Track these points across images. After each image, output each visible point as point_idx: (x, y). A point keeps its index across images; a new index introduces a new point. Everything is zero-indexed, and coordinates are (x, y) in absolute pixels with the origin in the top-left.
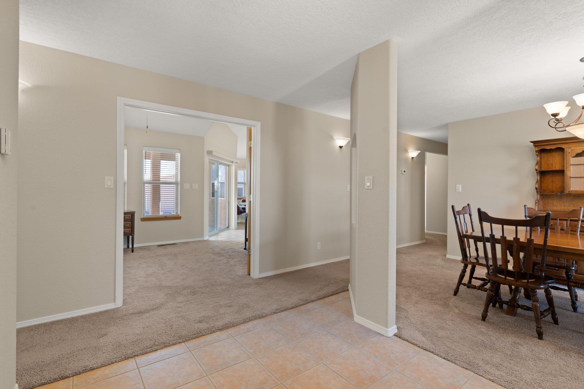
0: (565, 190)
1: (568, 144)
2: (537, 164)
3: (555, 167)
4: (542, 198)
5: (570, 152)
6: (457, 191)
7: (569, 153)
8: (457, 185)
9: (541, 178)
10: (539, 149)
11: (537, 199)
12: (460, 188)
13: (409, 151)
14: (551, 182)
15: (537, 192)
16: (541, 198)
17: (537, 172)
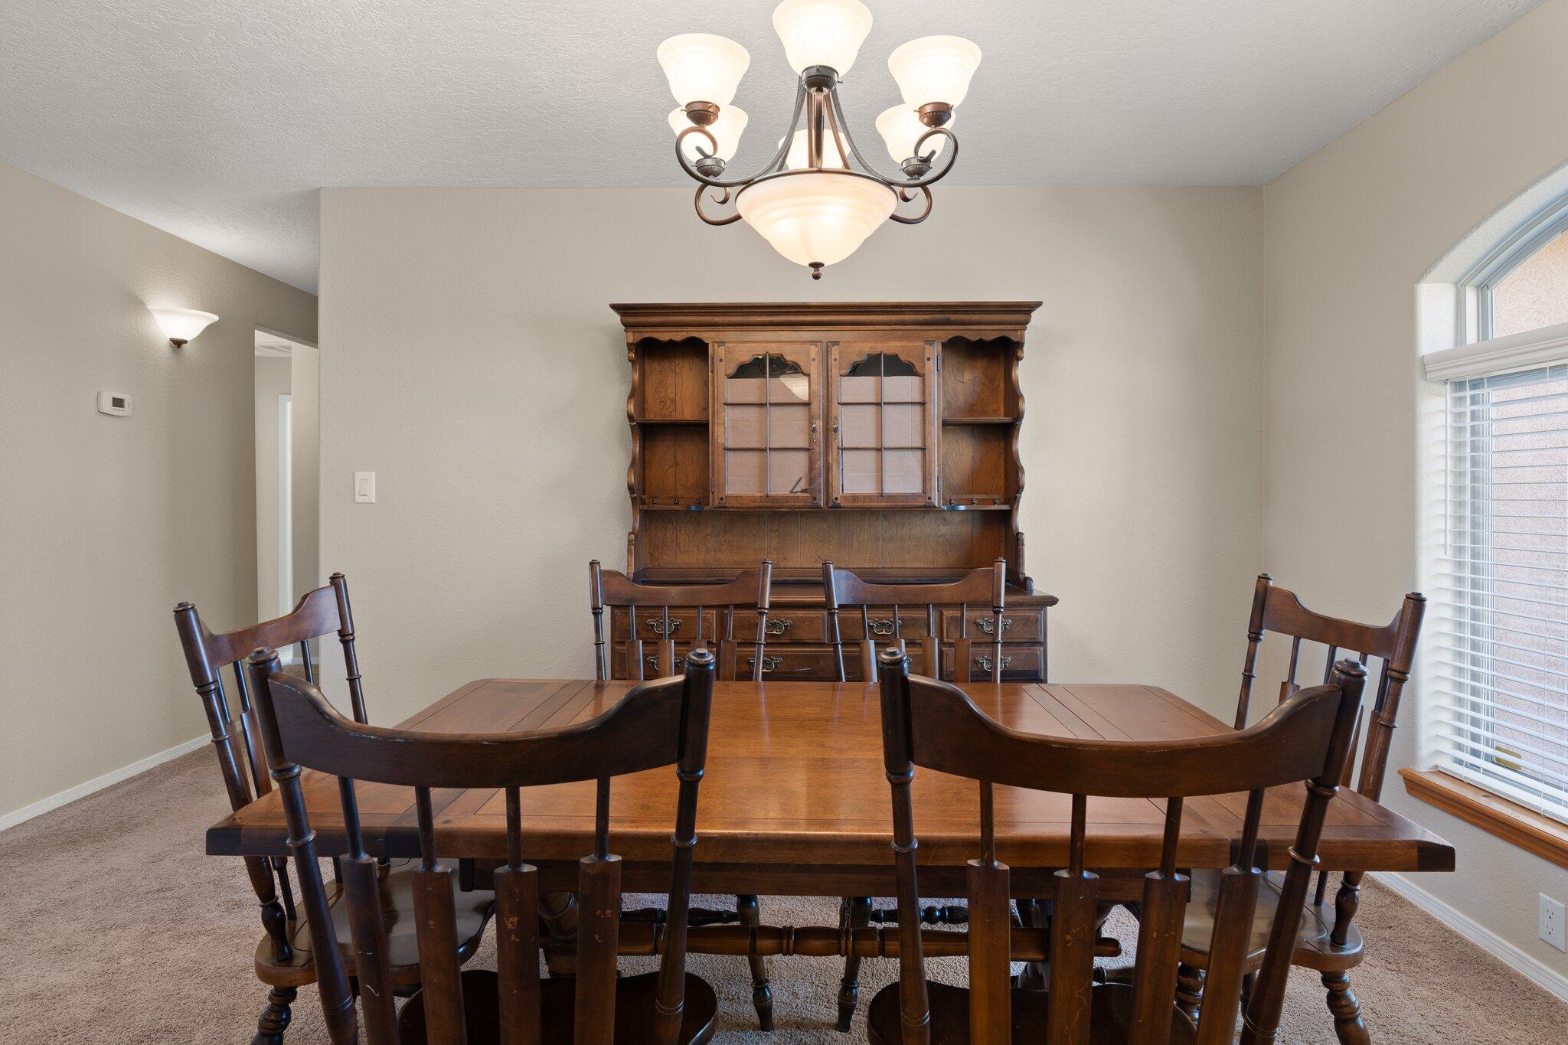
0: (711, 493)
1: (716, 328)
2: (631, 396)
3: (683, 413)
4: (647, 524)
5: (723, 356)
6: (359, 499)
7: (721, 360)
8: (359, 475)
9: (643, 449)
10: (639, 337)
11: (634, 528)
12: (368, 486)
13: (150, 307)
14: (671, 467)
15: (633, 500)
16: (645, 524)
17: (631, 426)
